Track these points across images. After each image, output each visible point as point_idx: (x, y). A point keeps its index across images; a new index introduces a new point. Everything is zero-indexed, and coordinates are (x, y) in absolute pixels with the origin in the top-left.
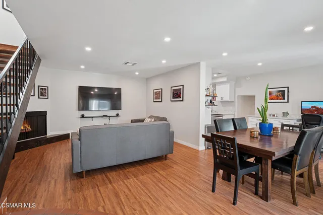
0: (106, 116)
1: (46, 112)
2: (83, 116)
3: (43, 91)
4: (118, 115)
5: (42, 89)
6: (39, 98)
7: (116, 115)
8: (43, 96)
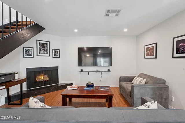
0: (99, 71)
1: (58, 67)
2: (82, 71)
3: (56, 53)
4: (109, 71)
5: (55, 51)
6: (53, 57)
7: (107, 71)
8: (56, 56)
